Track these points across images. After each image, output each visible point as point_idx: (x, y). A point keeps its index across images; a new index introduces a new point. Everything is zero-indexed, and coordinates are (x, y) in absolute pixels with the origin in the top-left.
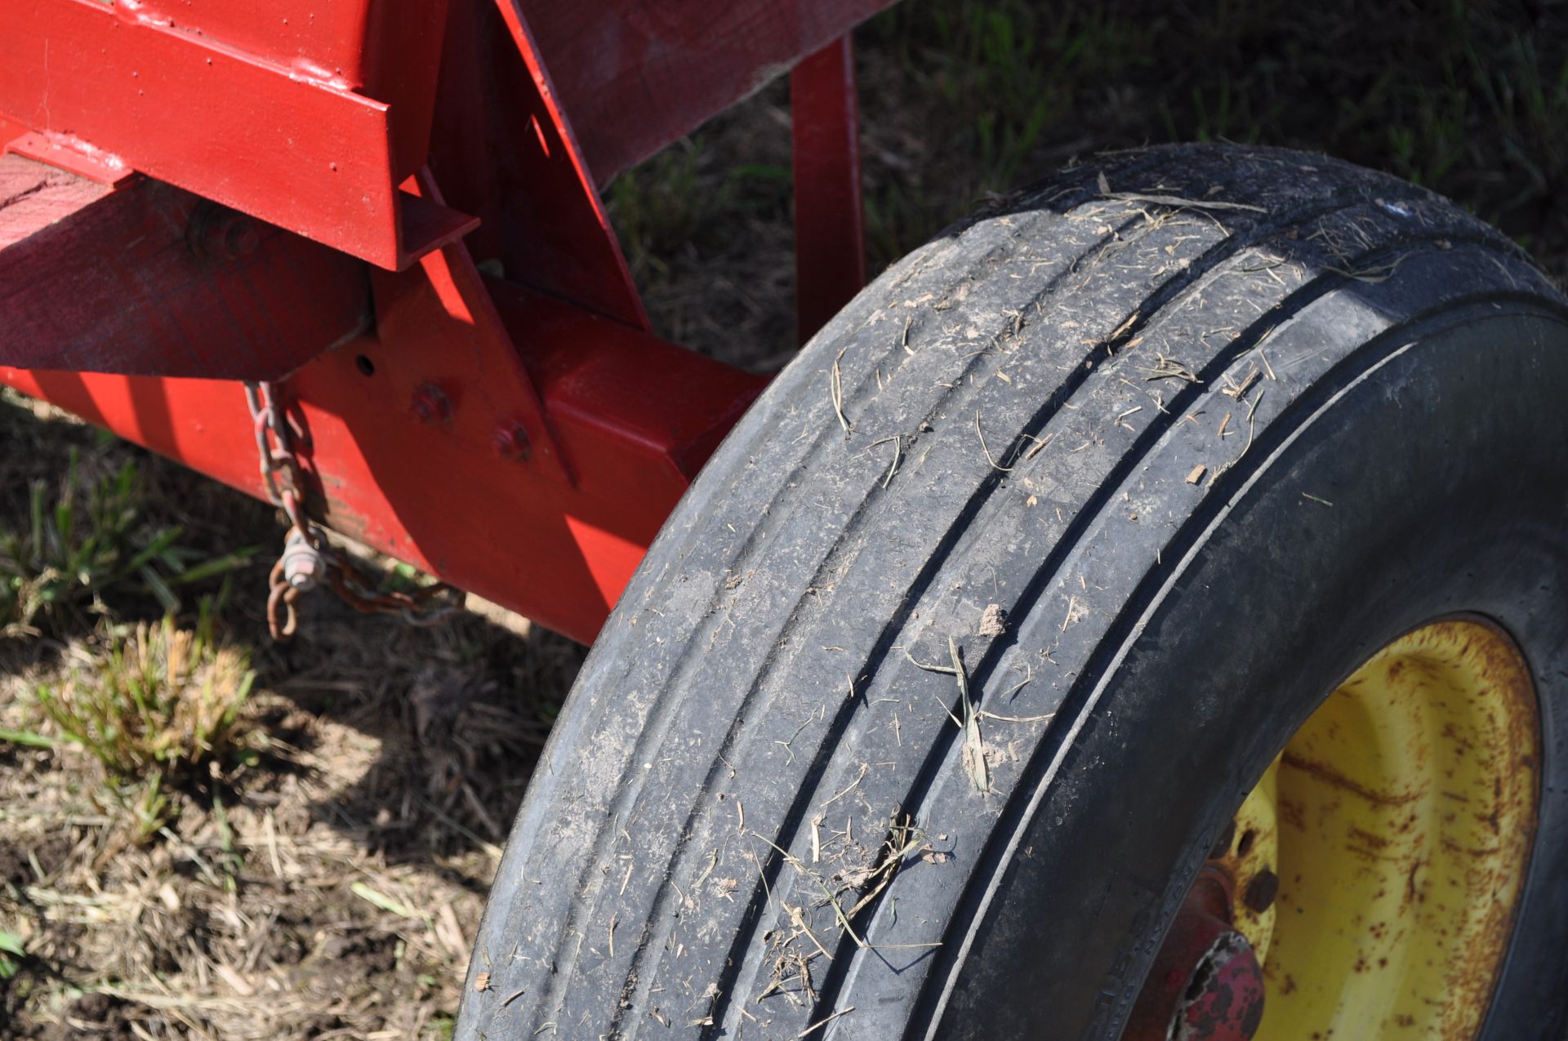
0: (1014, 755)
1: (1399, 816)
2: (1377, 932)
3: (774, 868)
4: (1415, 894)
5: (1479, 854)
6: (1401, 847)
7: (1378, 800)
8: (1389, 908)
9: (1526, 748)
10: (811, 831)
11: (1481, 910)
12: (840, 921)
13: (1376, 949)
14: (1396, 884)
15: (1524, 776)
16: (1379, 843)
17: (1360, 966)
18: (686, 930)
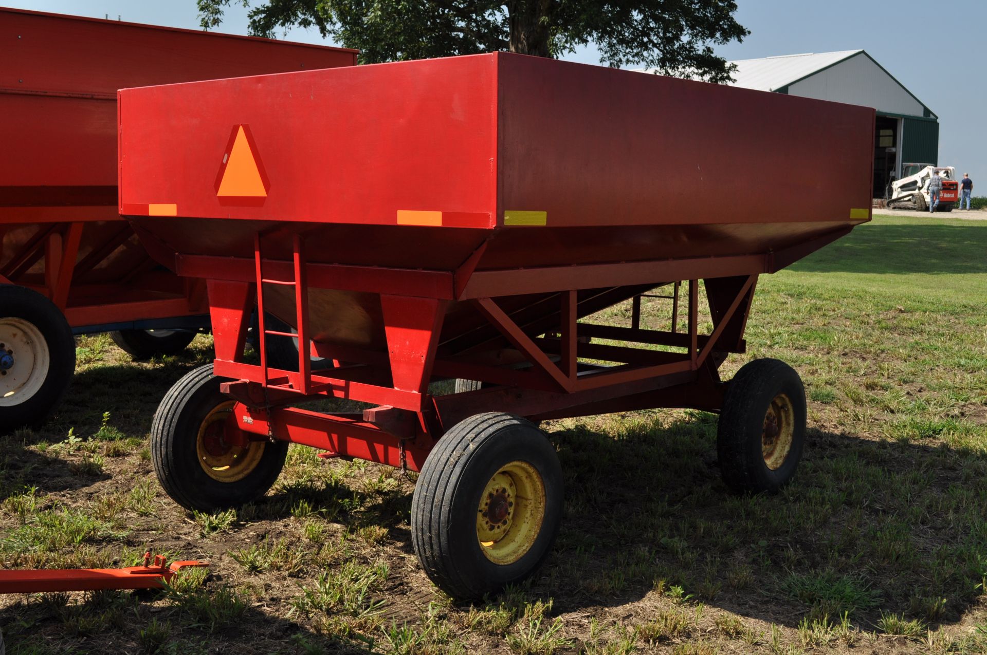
0: (475, 447)
1: (529, 502)
2: (527, 518)
3: (451, 455)
4: (532, 514)
5: (539, 508)
6: (530, 507)
7: (527, 499)
8: (528, 515)
9: (544, 493)
10: (455, 452)
11: (539, 516)
12: (456, 459)
13: (527, 521)
14: (529, 512)
15: (544, 498)
16: (527, 506)
17: (525, 522)
18: (441, 462)
